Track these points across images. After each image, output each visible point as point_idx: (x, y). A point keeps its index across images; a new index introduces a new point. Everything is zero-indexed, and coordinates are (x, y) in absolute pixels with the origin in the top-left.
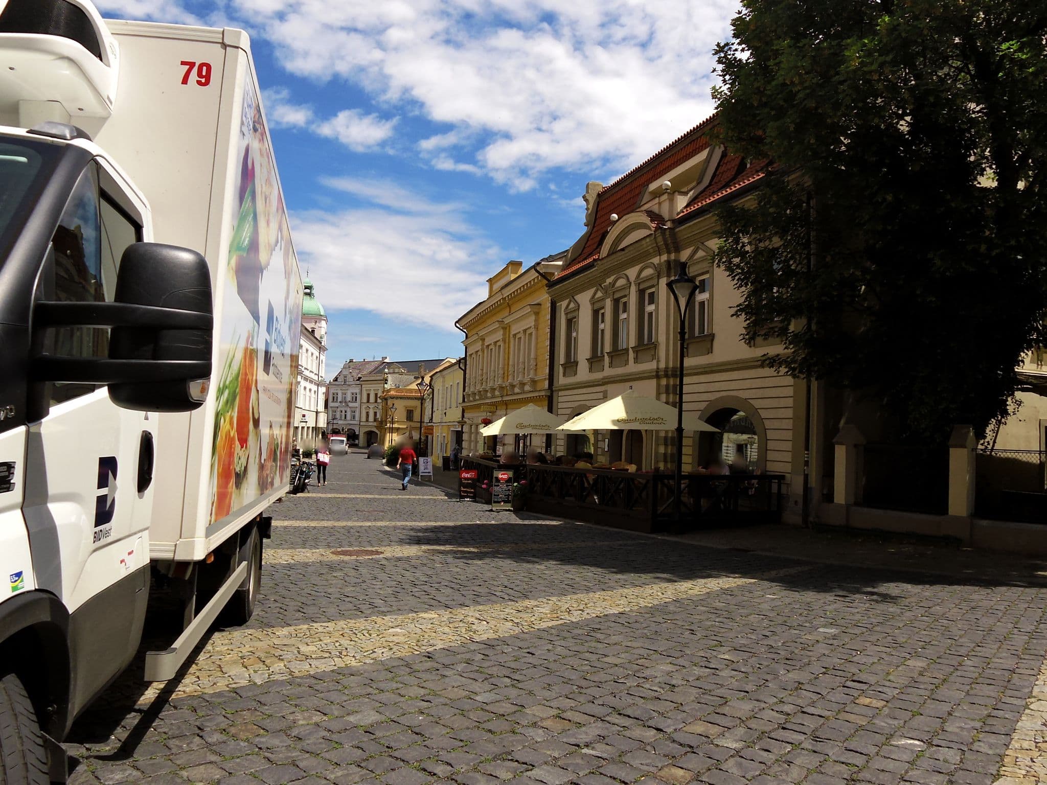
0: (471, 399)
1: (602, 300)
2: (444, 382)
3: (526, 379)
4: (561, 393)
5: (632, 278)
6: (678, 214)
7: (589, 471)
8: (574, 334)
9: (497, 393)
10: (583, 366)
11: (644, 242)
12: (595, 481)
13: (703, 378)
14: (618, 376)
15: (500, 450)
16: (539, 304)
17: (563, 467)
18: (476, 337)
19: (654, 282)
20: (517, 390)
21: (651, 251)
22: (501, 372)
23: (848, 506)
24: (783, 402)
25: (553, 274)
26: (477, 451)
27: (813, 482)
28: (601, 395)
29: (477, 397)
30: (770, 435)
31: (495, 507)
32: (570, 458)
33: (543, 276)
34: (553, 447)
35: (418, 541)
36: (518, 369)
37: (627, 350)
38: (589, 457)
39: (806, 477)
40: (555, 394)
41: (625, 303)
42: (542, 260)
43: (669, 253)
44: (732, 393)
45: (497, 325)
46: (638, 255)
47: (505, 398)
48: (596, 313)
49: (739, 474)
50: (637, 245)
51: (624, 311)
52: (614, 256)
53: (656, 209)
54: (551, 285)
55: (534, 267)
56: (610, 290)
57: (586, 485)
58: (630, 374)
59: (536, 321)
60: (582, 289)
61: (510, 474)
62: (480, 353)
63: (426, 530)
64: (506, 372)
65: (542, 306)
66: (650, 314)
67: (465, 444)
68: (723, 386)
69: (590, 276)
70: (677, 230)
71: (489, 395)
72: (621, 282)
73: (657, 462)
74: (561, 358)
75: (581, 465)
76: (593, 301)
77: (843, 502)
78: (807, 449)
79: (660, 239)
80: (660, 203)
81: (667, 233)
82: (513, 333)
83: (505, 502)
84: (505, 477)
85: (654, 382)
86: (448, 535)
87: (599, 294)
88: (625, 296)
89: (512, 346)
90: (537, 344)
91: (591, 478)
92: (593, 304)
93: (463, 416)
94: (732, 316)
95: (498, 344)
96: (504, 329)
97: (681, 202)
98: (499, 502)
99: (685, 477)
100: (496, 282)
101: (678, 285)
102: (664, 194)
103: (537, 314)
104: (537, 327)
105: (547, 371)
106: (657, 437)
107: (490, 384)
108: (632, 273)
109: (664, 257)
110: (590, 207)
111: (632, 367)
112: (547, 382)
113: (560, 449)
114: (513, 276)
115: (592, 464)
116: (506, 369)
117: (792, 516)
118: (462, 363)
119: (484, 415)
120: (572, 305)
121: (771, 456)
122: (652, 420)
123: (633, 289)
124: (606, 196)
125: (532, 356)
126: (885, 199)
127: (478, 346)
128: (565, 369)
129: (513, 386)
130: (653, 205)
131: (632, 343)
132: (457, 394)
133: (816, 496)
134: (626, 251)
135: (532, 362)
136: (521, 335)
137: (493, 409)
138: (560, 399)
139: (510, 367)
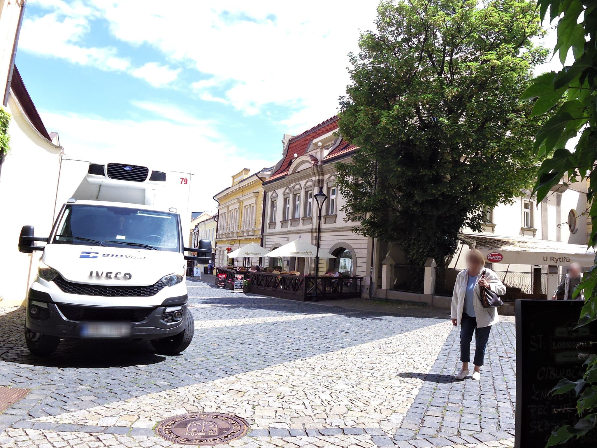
0: (221, 237)
1: (289, 194)
2: (205, 227)
3: (250, 229)
4: (267, 237)
5: (303, 186)
6: (324, 158)
7: (279, 275)
8: (275, 209)
9: (235, 235)
10: (278, 225)
11: (308, 170)
12: (281, 279)
13: (332, 234)
14: (295, 230)
15: (236, 264)
16: (258, 192)
17: (268, 273)
18: (224, 205)
19: (312, 188)
20: (245, 234)
21: (311, 174)
22: (237, 224)
23: (387, 290)
24: (363, 246)
25: (265, 178)
26: (223, 264)
27: (374, 280)
28: (286, 239)
29: (224, 236)
30: (358, 260)
31: (235, 291)
32: (271, 268)
33: (261, 179)
34: (263, 263)
35: (206, 303)
36: (246, 224)
37: (299, 219)
38: (280, 269)
39: (371, 278)
40: (264, 237)
41: (299, 196)
42: (260, 171)
43: (319, 176)
44: (343, 241)
45: (236, 201)
46: (305, 175)
47: (239, 238)
48: (285, 199)
49: (345, 277)
50: (305, 171)
51: (299, 200)
52: (294, 174)
53: (314, 155)
54: (264, 184)
55: (256, 174)
56: (292, 190)
57: (277, 281)
58: (300, 230)
59: (256, 200)
60: (279, 187)
61: (243, 276)
62: (226, 214)
63: (207, 299)
64: (240, 226)
65: (260, 193)
66: (310, 203)
67: (216, 261)
68: (340, 238)
69: (283, 182)
70: (323, 166)
71: (230, 235)
72: (297, 187)
73: (311, 271)
74: (268, 220)
75: (275, 272)
76: (284, 194)
77: (385, 289)
78: (372, 266)
79: (315, 169)
80: (316, 152)
81: (319, 166)
82: (244, 205)
83: (240, 289)
84: (240, 277)
85: (310, 234)
86: (217, 301)
87: (287, 191)
88: (299, 193)
89: (243, 211)
90: (256, 211)
91: (280, 278)
92: (284, 195)
93: (216, 246)
94: (340, 210)
95: (236, 210)
96: (240, 202)
97: (326, 152)
98: (237, 289)
99: (320, 278)
100: (236, 178)
101: (319, 196)
102: (318, 148)
103: (257, 197)
104: (256, 204)
105: (261, 226)
106: (311, 260)
107: (231, 230)
108: (303, 183)
109: (317, 178)
110: (285, 146)
111: (301, 227)
112: (261, 231)
113: (266, 264)
114: (245, 177)
115: (280, 272)
116: (240, 223)
117: (365, 295)
118: (216, 217)
119: (228, 246)
120: (274, 195)
121: (358, 269)
122: (307, 253)
123: (303, 191)
124: (293, 141)
125: (254, 217)
126: (397, 170)
127: (225, 210)
128: (270, 225)
129: (243, 232)
130: (313, 153)
131: (302, 215)
132: (213, 234)
133: (375, 286)
134: (300, 173)
135: (254, 221)
136: (248, 206)
137: (233, 243)
138: (267, 240)
139: (242, 222)
